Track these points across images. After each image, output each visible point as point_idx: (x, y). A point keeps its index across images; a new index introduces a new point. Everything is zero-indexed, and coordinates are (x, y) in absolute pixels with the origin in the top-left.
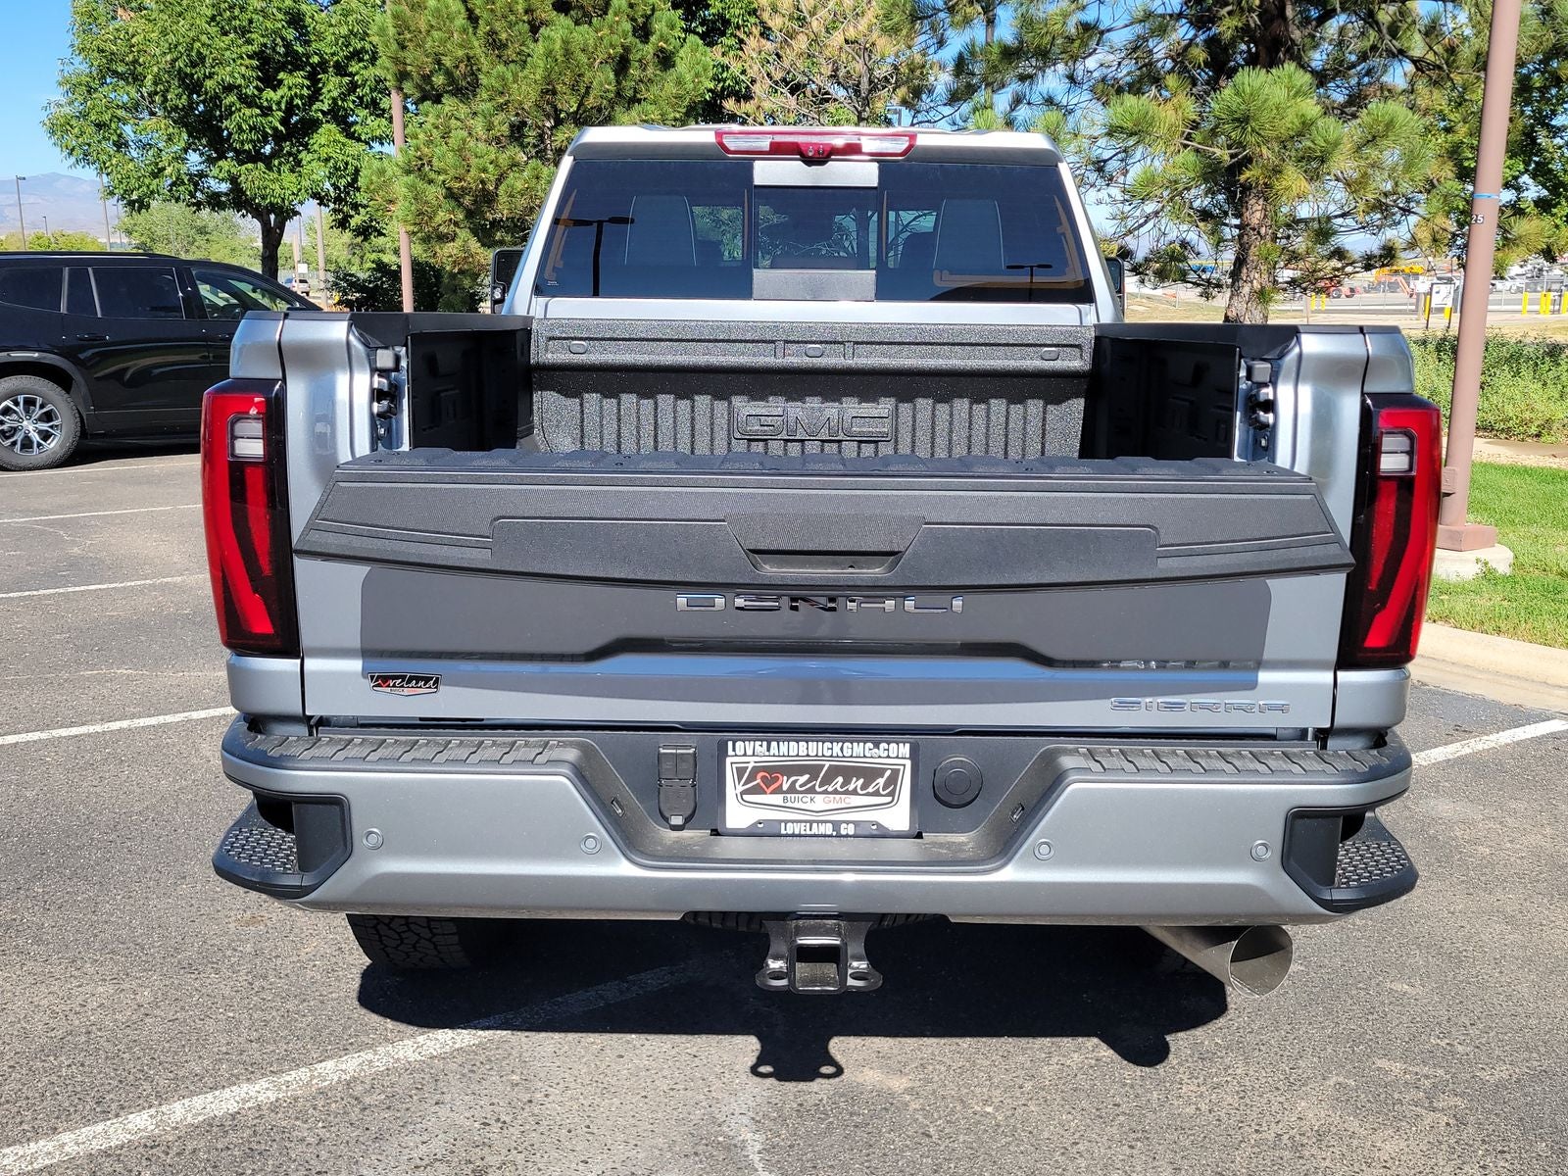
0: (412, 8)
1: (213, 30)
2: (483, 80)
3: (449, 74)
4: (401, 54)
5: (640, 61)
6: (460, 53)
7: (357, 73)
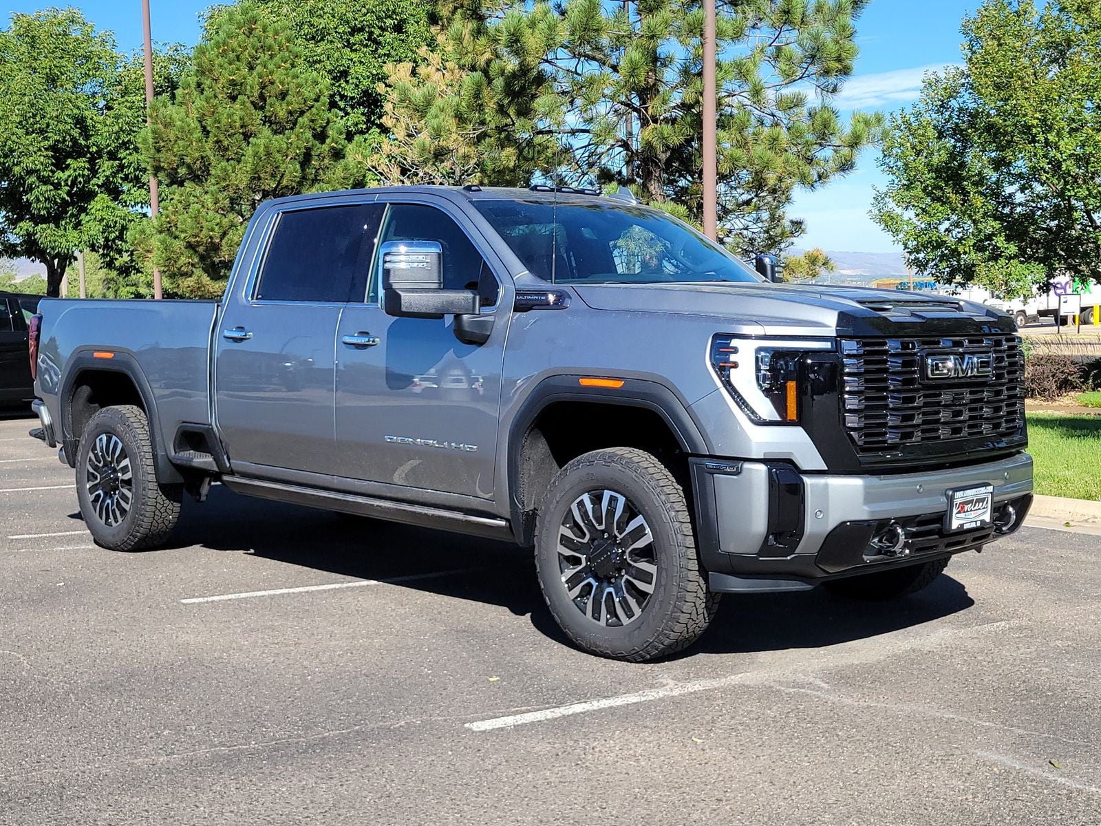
0: (165, 126)
1: (21, 132)
2: (213, 172)
3: (189, 167)
4: (157, 156)
5: (319, 155)
6: (197, 155)
7: (125, 158)
